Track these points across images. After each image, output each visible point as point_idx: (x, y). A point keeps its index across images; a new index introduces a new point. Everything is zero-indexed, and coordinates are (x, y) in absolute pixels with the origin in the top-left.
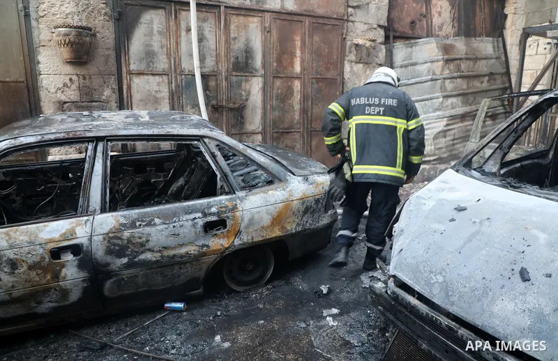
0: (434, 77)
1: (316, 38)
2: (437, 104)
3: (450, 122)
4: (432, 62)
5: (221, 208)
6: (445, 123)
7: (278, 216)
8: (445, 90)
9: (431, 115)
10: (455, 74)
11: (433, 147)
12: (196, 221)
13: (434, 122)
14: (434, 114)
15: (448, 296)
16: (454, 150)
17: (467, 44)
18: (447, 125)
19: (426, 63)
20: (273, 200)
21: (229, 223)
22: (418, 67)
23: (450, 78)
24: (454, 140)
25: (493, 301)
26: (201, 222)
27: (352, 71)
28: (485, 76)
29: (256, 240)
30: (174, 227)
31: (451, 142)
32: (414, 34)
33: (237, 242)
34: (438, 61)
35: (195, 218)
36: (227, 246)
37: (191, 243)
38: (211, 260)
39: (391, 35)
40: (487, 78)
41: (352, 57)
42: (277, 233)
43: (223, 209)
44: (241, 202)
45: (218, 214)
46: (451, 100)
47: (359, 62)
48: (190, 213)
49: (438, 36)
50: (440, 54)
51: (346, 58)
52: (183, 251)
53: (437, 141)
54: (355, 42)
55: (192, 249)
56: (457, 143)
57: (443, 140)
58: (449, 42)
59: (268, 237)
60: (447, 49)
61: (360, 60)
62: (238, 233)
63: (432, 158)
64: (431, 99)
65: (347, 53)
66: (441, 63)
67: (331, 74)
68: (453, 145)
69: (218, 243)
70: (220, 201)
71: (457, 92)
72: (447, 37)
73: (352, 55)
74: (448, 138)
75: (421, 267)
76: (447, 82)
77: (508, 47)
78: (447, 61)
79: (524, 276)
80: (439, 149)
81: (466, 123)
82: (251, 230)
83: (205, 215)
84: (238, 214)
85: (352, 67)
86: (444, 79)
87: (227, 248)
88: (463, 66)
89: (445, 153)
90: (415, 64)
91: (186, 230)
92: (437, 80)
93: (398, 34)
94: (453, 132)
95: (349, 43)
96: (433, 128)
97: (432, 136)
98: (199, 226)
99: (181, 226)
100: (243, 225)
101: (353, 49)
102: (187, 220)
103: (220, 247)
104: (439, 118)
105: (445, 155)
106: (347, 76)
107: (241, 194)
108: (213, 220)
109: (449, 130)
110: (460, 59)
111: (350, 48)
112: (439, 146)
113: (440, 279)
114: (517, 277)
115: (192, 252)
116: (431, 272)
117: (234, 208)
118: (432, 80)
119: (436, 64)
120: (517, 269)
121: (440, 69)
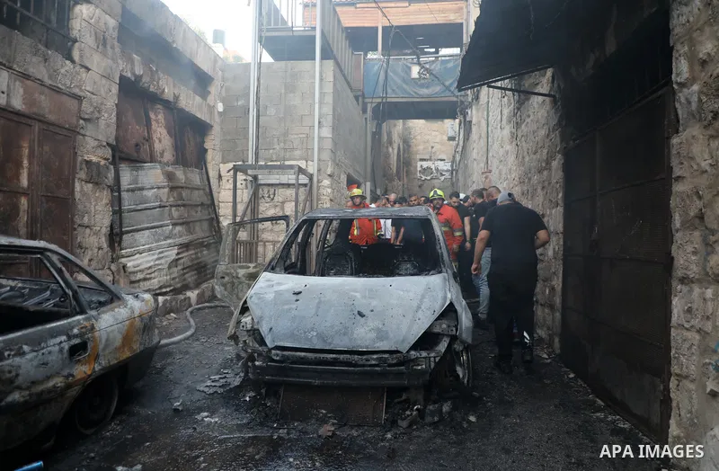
0: (163, 204)
1: (46, 148)
2: (168, 232)
3: (180, 251)
4: (159, 188)
5: (82, 328)
6: (176, 251)
7: (127, 335)
8: (172, 218)
9: (162, 243)
10: (180, 202)
11: (168, 277)
12: (62, 345)
13: (166, 251)
14: (165, 242)
15: (325, 341)
16: (185, 280)
17: (185, 173)
18: (178, 254)
19: (153, 188)
20: (120, 318)
21: (90, 346)
22: (145, 193)
23: (175, 206)
24: (183, 269)
25: (353, 333)
26: (66, 346)
27: (82, 190)
28: (198, 205)
29: (112, 363)
30: (43, 354)
31: (182, 272)
32: (138, 157)
33: (97, 368)
34: (164, 187)
35: (61, 342)
36: (89, 373)
37: (58, 374)
38: (74, 393)
39: (117, 155)
40: (199, 208)
41: (82, 175)
42: (127, 354)
43: (84, 330)
44: (96, 320)
45: (80, 335)
46: (178, 228)
47: (89, 182)
48: (56, 337)
49: (160, 162)
50: (165, 180)
51: (77, 176)
52: (50, 384)
53: (171, 271)
54: (86, 158)
55: (58, 382)
56: (187, 273)
57: (175, 270)
58: (170, 169)
59: (121, 359)
60: (170, 177)
61: (91, 179)
62: (97, 357)
63: (168, 289)
64: (161, 226)
65: (78, 171)
66: (166, 190)
67: (61, 193)
68: (184, 274)
69: (82, 370)
70: (79, 321)
71: (181, 221)
72: (167, 164)
73: (82, 172)
74: (180, 268)
75: (295, 332)
76: (173, 209)
77: (211, 181)
78: (172, 189)
79: (361, 314)
80: (174, 279)
81: (190, 252)
82: (107, 352)
83: (70, 338)
84: (97, 334)
85: (82, 187)
86: (171, 206)
87: (89, 376)
88: (184, 194)
89: (179, 283)
90: (142, 189)
91: (54, 358)
92: (165, 207)
93: (123, 155)
94: (182, 261)
95: (80, 158)
96: (166, 257)
97: (167, 266)
98: (65, 351)
99: (50, 353)
100: (101, 347)
101: (84, 166)
102: (54, 345)
103: (84, 375)
104: (170, 246)
105: (179, 285)
106: (78, 196)
107: (93, 313)
108: (77, 342)
109: (180, 259)
110: (182, 188)
111: (81, 164)
112: (173, 276)
113: (315, 334)
114: (358, 317)
115: (59, 385)
116: (305, 332)
117: (93, 328)
118: (160, 207)
119: (162, 190)
120: (356, 313)
121: (166, 196)
